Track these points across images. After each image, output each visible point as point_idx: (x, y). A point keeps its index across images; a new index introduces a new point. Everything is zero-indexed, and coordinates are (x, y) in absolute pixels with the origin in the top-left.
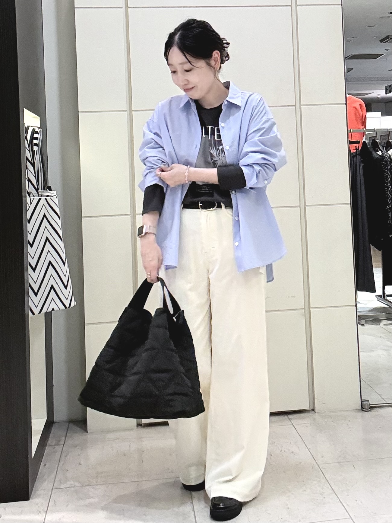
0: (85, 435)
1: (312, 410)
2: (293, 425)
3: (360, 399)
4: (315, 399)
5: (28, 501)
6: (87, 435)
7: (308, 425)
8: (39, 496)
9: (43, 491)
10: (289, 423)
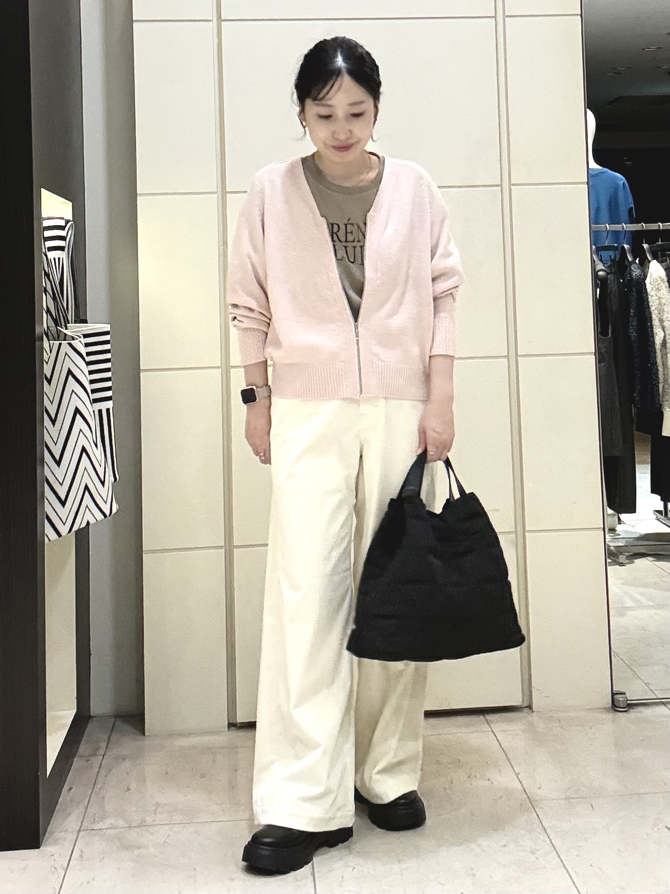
0: (140, 740)
1: (527, 707)
3: (611, 691)
4: (533, 688)
5: (37, 850)
6: (144, 739)
7: (520, 732)
8: (56, 841)
9: (62, 834)
10: (486, 728)
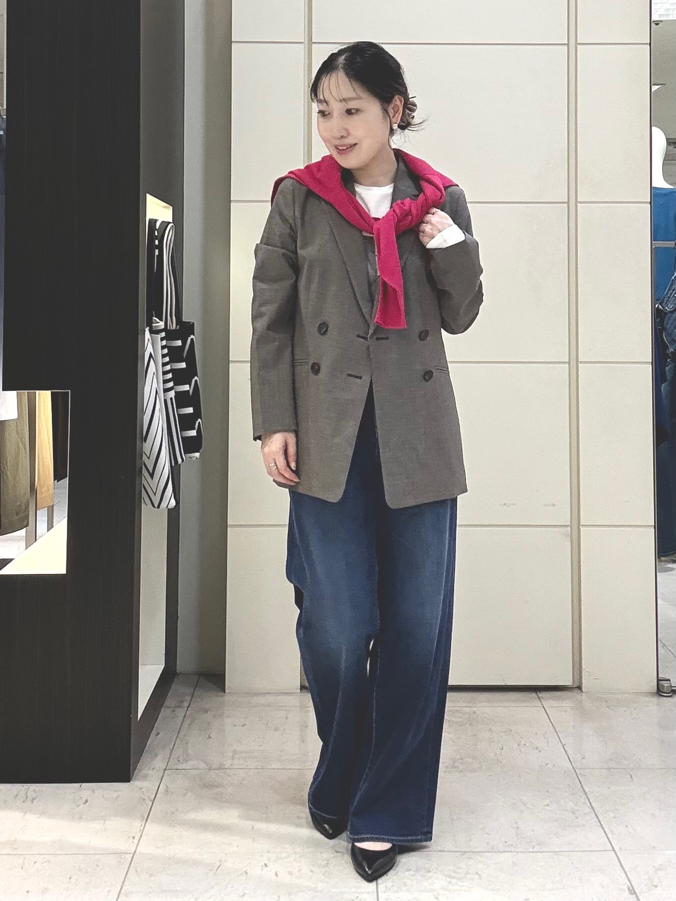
0: (220, 696)
1: (577, 687)
2: (543, 707)
3: (656, 677)
4: (583, 671)
5: (128, 783)
6: (222, 696)
7: (569, 709)
8: (145, 777)
9: (151, 772)
10: (538, 703)
